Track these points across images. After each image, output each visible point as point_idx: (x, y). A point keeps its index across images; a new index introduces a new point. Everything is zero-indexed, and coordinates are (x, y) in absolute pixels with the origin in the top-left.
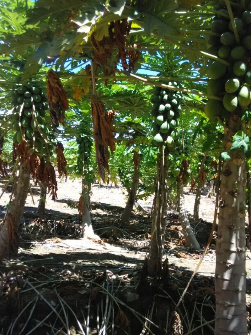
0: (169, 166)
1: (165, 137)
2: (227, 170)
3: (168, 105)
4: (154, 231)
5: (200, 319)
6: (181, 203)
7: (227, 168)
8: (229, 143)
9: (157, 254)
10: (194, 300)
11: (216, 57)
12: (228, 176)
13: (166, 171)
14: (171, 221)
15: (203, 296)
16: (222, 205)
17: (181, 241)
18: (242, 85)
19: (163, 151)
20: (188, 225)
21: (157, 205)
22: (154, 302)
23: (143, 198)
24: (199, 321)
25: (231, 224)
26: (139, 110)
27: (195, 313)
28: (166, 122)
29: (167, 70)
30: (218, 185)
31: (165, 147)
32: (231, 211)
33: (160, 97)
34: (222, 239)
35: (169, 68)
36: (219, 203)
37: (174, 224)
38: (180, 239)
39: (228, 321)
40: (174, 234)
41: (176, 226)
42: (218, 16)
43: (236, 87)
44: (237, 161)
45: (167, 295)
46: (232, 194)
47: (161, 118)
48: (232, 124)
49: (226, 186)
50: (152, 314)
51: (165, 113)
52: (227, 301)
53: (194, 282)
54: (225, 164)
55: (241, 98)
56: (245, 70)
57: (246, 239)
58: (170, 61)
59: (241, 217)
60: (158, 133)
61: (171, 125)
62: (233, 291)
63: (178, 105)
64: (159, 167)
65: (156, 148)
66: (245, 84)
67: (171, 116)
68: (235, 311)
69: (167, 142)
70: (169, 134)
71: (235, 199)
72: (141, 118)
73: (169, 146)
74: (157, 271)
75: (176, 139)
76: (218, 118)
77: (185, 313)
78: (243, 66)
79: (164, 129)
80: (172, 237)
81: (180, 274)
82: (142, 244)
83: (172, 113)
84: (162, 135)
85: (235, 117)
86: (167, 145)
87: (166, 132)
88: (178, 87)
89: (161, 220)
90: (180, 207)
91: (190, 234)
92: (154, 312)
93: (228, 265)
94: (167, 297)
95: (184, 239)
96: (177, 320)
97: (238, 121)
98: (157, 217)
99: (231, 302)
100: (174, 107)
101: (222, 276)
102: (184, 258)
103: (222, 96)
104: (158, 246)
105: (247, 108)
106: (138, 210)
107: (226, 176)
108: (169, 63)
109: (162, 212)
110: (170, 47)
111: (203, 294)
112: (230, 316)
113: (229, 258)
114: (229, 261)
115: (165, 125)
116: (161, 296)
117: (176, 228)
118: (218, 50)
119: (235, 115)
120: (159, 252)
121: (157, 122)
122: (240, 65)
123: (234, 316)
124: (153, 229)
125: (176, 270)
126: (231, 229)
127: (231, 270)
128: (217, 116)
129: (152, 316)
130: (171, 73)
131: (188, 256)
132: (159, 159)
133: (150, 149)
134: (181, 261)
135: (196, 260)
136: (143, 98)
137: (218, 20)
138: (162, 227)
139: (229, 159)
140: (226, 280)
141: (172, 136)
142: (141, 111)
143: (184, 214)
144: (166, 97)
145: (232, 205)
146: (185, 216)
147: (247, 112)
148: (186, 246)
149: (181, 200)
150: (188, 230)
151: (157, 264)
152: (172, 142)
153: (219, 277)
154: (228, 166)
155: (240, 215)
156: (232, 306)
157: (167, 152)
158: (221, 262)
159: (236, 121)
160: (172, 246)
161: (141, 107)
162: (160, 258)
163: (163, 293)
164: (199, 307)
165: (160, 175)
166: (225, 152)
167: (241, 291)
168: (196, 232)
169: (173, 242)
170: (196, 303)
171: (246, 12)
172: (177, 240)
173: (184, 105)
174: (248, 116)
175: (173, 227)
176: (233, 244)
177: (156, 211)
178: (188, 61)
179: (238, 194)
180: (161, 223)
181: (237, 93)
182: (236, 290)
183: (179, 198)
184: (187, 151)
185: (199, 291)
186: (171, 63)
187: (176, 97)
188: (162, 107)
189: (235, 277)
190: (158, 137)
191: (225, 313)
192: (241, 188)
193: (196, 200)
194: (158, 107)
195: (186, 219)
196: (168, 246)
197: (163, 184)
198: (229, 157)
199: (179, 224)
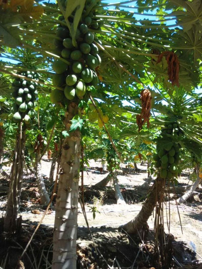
0: (26, 139)
1: (23, 115)
2: (66, 145)
3: (27, 90)
4: (11, 194)
5: (46, 263)
6: (38, 169)
7: (66, 144)
8: (69, 124)
9: (13, 212)
10: (41, 249)
11: (59, 57)
12: (67, 149)
13: (23, 143)
14: (30, 183)
15: (49, 244)
16: (62, 172)
17: (37, 200)
18: (78, 80)
19: (21, 127)
20: (43, 187)
21: (14, 171)
22: (8, 253)
23: (8, 165)
24: (45, 265)
25: (68, 187)
26: (3, 91)
27: (42, 259)
28: (24, 103)
29: (27, 61)
30: (59, 157)
31: (23, 123)
32: (68, 177)
33: (20, 82)
34: (60, 199)
35: (28, 59)
36: (59, 170)
37: (32, 186)
38: (37, 198)
39: (61, 264)
40: (32, 195)
41: (34, 188)
42: (62, 25)
43: (74, 81)
44: (74, 138)
45: (19, 247)
46: (69, 164)
47: (20, 99)
48: (71, 109)
49: (65, 158)
50: (5, 263)
51: (24, 96)
52: (62, 248)
53: (44, 234)
54: (65, 140)
55: (78, 90)
56: (82, 69)
57: (79, 199)
58: (29, 53)
59: (75, 181)
60: (17, 112)
61: (28, 106)
62: (66, 240)
63: (34, 90)
64: (17, 140)
65: (15, 124)
66: (81, 80)
67: (29, 98)
68: (67, 256)
69: (24, 119)
70: (27, 113)
71: (71, 168)
72: (6, 98)
73: (26, 123)
74: (12, 226)
75: (32, 117)
76: (61, 104)
77: (34, 260)
78: (79, 66)
79: (22, 109)
80: (30, 197)
81: (32, 228)
82: (3, 204)
83: (29, 96)
84: (21, 113)
85: (73, 104)
86: (24, 122)
87: (24, 111)
88: (35, 75)
89: (17, 183)
90: (37, 172)
91: (45, 194)
92: (7, 262)
93: (64, 220)
94: (20, 248)
95: (40, 199)
96: (21, 267)
97: (76, 107)
98: (13, 181)
99: (65, 249)
100: (31, 92)
101: (59, 229)
102: (38, 214)
103: (64, 87)
104: (14, 206)
105: (83, 98)
106: (2, 175)
107: (65, 149)
108: (28, 55)
109: (19, 177)
110: (29, 42)
111: (49, 243)
112: (63, 260)
113: (64, 214)
114: (64, 217)
115: (23, 106)
116: (14, 247)
117: (34, 189)
118: (61, 51)
119: (74, 103)
120: (14, 211)
121: (17, 103)
122: (77, 65)
123: (66, 259)
124: (10, 192)
125: (30, 224)
126: (67, 191)
127: (66, 223)
128: (60, 102)
129: (5, 265)
130: (30, 64)
131: (42, 212)
132: (18, 133)
133: (9, 125)
134: (36, 217)
135: (48, 215)
136: (6, 81)
137: (61, 28)
138: (18, 189)
139: (68, 136)
140: (62, 232)
141: (29, 115)
142: (4, 92)
143: (41, 178)
144: (25, 82)
145: (69, 172)
146: (41, 179)
147: (82, 101)
148: (41, 204)
149: (38, 167)
150: (43, 191)
151: (12, 221)
152: (29, 119)
153: (56, 229)
154: (67, 142)
155: (75, 180)
156: (65, 252)
157: (25, 127)
158: (59, 218)
159: (74, 107)
160: (29, 204)
161: (4, 89)
162: (16, 216)
163: (15, 245)
164: (45, 253)
165: (17, 147)
166: (65, 131)
167: (73, 240)
168: (50, 192)
169: (30, 202)
170: (43, 250)
171: (83, 24)
172: (34, 200)
173: (41, 90)
174: (82, 105)
175: (31, 189)
176: (68, 202)
177: (13, 177)
178: (42, 56)
179: (74, 164)
180: (17, 186)
181: (75, 86)
182: (68, 239)
183: (37, 165)
184: (45, 127)
185: (47, 240)
186: (30, 56)
187: (33, 83)
188: (21, 91)
189: (68, 228)
190: (17, 115)
191: (59, 257)
192: (76, 159)
193: (52, 166)
194: (18, 90)
195: (42, 182)
196: (26, 204)
197: (20, 154)
198: (68, 135)
199: (37, 186)
